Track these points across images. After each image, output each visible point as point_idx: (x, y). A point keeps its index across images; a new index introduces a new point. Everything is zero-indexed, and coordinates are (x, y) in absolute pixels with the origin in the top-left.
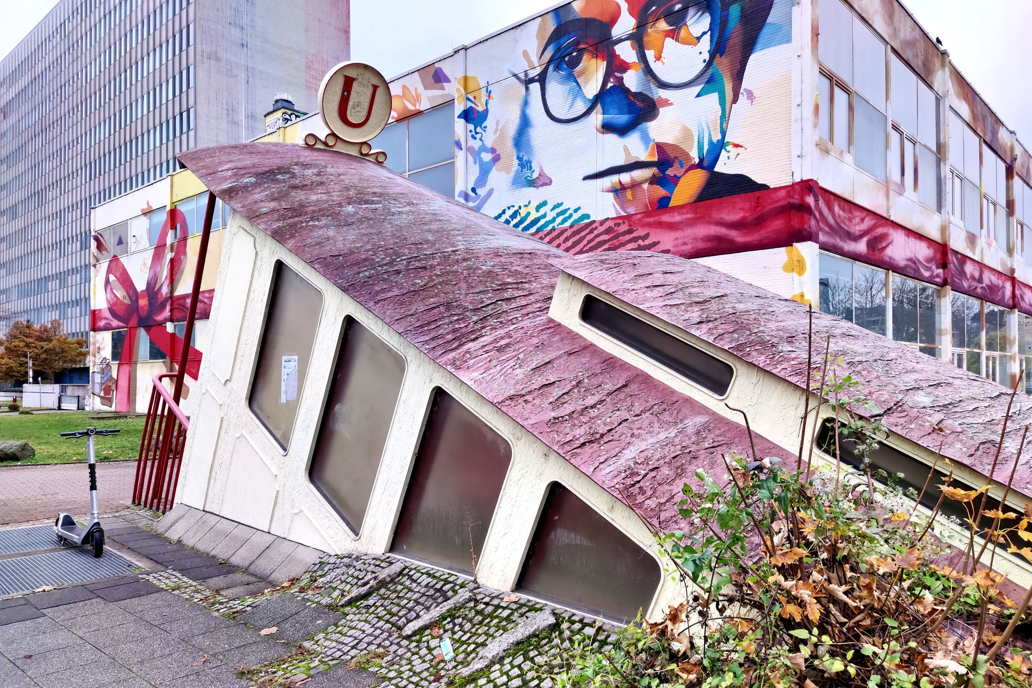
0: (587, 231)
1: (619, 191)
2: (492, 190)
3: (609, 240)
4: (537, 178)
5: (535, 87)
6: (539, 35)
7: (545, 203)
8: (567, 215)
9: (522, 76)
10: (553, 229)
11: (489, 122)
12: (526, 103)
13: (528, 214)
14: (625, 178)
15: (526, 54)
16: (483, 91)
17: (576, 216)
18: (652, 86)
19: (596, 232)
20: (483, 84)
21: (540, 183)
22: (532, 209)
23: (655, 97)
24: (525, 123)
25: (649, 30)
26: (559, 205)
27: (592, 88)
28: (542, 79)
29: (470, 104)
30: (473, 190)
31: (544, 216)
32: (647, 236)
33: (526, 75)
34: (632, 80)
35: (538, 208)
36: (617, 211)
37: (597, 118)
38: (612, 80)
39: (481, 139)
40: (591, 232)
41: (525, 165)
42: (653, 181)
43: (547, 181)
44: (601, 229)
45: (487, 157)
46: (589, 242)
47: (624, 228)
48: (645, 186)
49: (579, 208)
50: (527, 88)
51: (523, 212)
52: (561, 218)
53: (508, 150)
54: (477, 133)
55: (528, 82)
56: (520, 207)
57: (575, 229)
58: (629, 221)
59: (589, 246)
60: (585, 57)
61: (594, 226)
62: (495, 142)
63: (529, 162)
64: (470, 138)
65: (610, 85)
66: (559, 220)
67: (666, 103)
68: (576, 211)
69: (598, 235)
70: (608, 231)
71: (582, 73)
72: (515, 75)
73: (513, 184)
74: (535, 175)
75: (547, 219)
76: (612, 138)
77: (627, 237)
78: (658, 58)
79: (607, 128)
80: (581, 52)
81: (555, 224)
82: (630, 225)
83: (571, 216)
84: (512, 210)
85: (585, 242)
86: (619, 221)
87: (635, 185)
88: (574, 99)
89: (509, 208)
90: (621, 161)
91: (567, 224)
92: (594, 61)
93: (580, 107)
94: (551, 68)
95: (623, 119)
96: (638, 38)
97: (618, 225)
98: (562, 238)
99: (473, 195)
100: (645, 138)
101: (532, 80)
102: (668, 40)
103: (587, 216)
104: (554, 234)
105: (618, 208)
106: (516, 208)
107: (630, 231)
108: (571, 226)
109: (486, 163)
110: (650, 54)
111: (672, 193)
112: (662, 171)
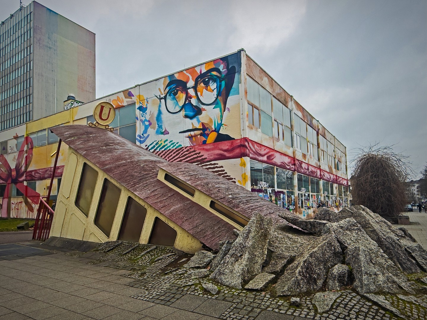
1: (190, 137)
2: (149, 135)
3: (188, 154)
4: (164, 132)
5: (163, 101)
6: (164, 84)
7: (167, 140)
8: (174, 145)
9: (159, 97)
10: (170, 149)
11: (148, 111)
12: (160, 106)
13: (162, 143)
14: (192, 133)
15: (159, 89)
16: (146, 100)
17: (177, 145)
18: (200, 104)
19: (184, 151)
20: (145, 98)
22: (163, 142)
23: (201, 108)
24: (160, 113)
25: (199, 86)
26: (172, 141)
27: (181, 103)
28: (165, 98)
29: (141, 105)
30: (143, 134)
31: (167, 145)
32: (200, 153)
33: (160, 97)
34: (193, 101)
35: (165, 142)
36: (190, 144)
37: (183, 113)
38: (187, 101)
39: (145, 117)
40: (182, 151)
41: (160, 127)
42: (201, 135)
43: (168, 133)
44: (185, 150)
45: (147, 123)
46: (182, 154)
47: (192, 150)
48: (199, 136)
49: (178, 143)
50: (160, 101)
51: (160, 143)
52: (172, 145)
53: (154, 121)
54: (143, 115)
55: (161, 99)
56: (159, 141)
57: (176, 150)
58: (194, 148)
59: (182, 155)
60: (179, 92)
61: (183, 149)
62: (150, 118)
64: (141, 116)
65: (187, 102)
66: (172, 146)
67: (204, 110)
68: (177, 143)
69: (184, 152)
70: (188, 150)
71: (178, 98)
72: (156, 96)
73: (156, 133)
74: (163, 131)
75: (168, 146)
76: (188, 120)
77: (193, 153)
78: (201, 95)
79: (186, 116)
80: (178, 91)
81: (171, 148)
82: (194, 149)
83: (176, 145)
84: (156, 142)
85: (180, 154)
86: (191, 148)
87: (196, 136)
88: (176, 106)
89: (155, 141)
90: (191, 128)
91: (175, 148)
92: (182, 94)
93: (178, 109)
94: (168, 95)
95: (191, 114)
96: (195, 88)
98: (173, 152)
99: (142, 136)
100: (198, 121)
101: (162, 98)
102: (204, 90)
103: (181, 145)
104: (170, 151)
105: (190, 143)
106: (157, 141)
107: (194, 151)
108: (176, 149)
109: (147, 125)
110: (199, 94)
111: (207, 139)
112: (204, 132)
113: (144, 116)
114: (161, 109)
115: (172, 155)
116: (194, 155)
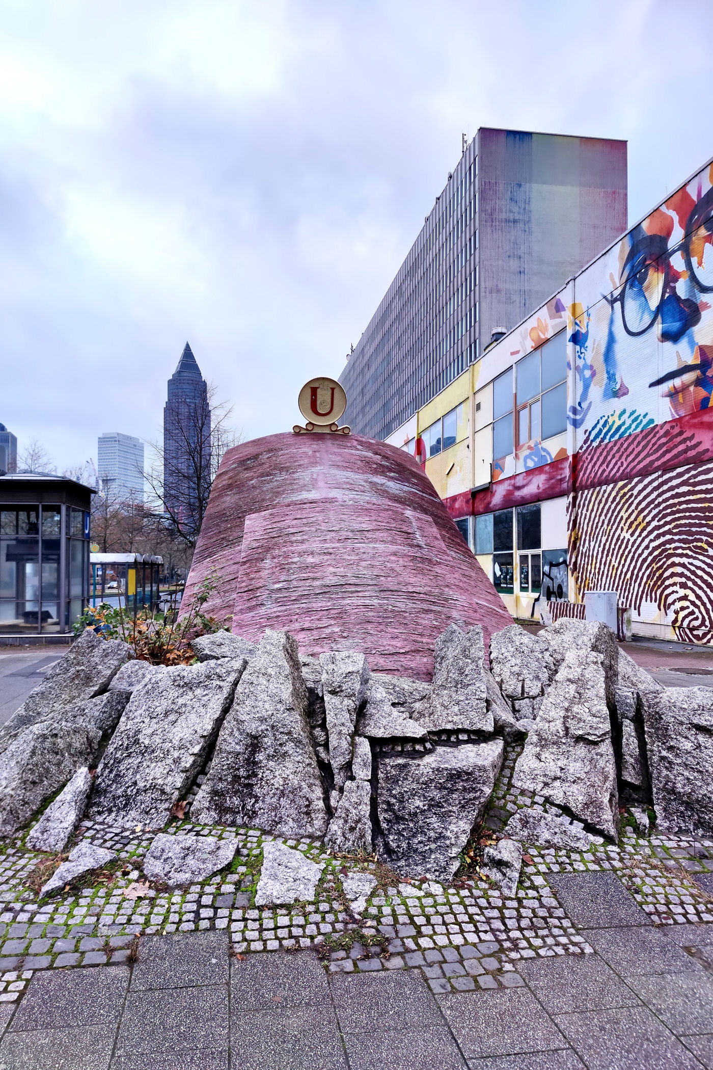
0: (652, 435)
1: (673, 394)
2: (591, 402)
3: (667, 442)
4: (619, 389)
5: (618, 305)
6: (620, 257)
7: (624, 412)
8: (639, 421)
9: (609, 297)
10: (630, 435)
11: (589, 343)
12: (612, 322)
13: (614, 422)
14: (677, 382)
15: (611, 276)
16: (585, 314)
17: (645, 422)
18: (696, 291)
19: (658, 436)
20: (585, 309)
21: (621, 393)
22: (616, 418)
23: (698, 302)
24: (611, 339)
25: (694, 238)
26: (634, 412)
27: (654, 301)
28: (622, 298)
29: (577, 328)
30: (580, 404)
31: (624, 423)
32: (693, 436)
33: (612, 296)
34: (682, 288)
35: (620, 416)
36: (672, 414)
37: (658, 328)
38: (668, 291)
39: (584, 359)
40: (654, 436)
41: (611, 377)
42: (698, 382)
43: (625, 391)
44: (662, 432)
45: (587, 373)
46: (654, 445)
47: (677, 430)
48: (692, 388)
49: (647, 414)
50: (612, 307)
51: (610, 421)
52: (635, 424)
53: (600, 366)
54: (581, 353)
55: (612, 302)
56: (608, 417)
57: (644, 434)
58: (681, 423)
59: (653, 449)
60: (651, 272)
61: (656, 430)
62: (593, 359)
63: (614, 375)
64: (577, 358)
65: (667, 295)
66: (633, 426)
67: (706, 306)
68: (645, 416)
69: (659, 439)
70: (667, 434)
71: (648, 287)
72: (605, 297)
73: (604, 396)
74: (618, 386)
75: (626, 426)
76: (668, 345)
77: (679, 439)
78: (700, 264)
79: (667, 336)
80: (647, 267)
81: (631, 430)
82: (681, 428)
83: (641, 421)
84: (604, 419)
85: (650, 445)
86: (674, 424)
87: (685, 388)
88: (643, 313)
89: (601, 418)
90: (674, 367)
91: (639, 430)
92: (656, 274)
93: (647, 320)
94: (628, 287)
95: (676, 326)
96: (686, 248)
97: (672, 427)
98: (636, 443)
99: (579, 408)
100: (692, 343)
101: (615, 300)
102: (707, 244)
103: (652, 421)
104: (631, 439)
105: (673, 411)
106: (606, 418)
107: (681, 433)
108: (642, 431)
109: (587, 379)
110: (694, 260)
111: (710, 394)
112: (704, 373)
113: (582, 356)
114: (614, 329)
115: (634, 449)
116: (680, 443)
